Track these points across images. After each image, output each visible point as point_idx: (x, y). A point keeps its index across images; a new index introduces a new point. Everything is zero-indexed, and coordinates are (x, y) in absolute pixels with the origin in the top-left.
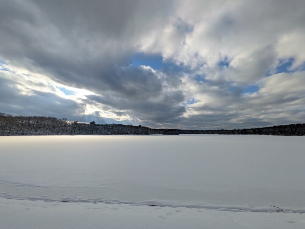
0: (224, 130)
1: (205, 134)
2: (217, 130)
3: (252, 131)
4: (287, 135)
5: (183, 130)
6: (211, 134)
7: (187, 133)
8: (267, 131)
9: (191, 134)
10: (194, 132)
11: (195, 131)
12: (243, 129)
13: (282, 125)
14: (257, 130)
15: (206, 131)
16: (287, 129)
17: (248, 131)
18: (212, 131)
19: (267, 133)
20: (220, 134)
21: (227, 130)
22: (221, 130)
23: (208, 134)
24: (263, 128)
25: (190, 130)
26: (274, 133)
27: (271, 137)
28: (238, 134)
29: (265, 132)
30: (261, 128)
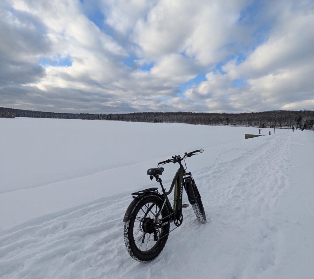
0: (89, 114)
1: (63, 118)
2: (81, 114)
3: (116, 116)
4: (140, 122)
5: (25, 111)
6: (71, 118)
7: (32, 117)
8: (128, 117)
9: (40, 117)
10: (45, 115)
11: (47, 113)
12: (109, 115)
13: (139, 113)
14: (121, 117)
15: (65, 114)
16: (142, 117)
17: (112, 117)
18: (74, 114)
19: (128, 120)
20: (84, 119)
21: (92, 115)
22: (86, 114)
23: (68, 118)
24: (126, 115)
25: (39, 112)
26: (133, 120)
27: (130, 123)
28: (103, 120)
29: (127, 118)
30: (124, 114)
